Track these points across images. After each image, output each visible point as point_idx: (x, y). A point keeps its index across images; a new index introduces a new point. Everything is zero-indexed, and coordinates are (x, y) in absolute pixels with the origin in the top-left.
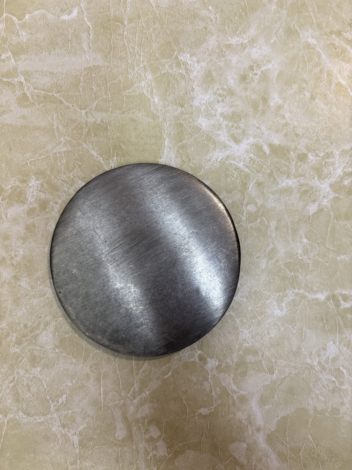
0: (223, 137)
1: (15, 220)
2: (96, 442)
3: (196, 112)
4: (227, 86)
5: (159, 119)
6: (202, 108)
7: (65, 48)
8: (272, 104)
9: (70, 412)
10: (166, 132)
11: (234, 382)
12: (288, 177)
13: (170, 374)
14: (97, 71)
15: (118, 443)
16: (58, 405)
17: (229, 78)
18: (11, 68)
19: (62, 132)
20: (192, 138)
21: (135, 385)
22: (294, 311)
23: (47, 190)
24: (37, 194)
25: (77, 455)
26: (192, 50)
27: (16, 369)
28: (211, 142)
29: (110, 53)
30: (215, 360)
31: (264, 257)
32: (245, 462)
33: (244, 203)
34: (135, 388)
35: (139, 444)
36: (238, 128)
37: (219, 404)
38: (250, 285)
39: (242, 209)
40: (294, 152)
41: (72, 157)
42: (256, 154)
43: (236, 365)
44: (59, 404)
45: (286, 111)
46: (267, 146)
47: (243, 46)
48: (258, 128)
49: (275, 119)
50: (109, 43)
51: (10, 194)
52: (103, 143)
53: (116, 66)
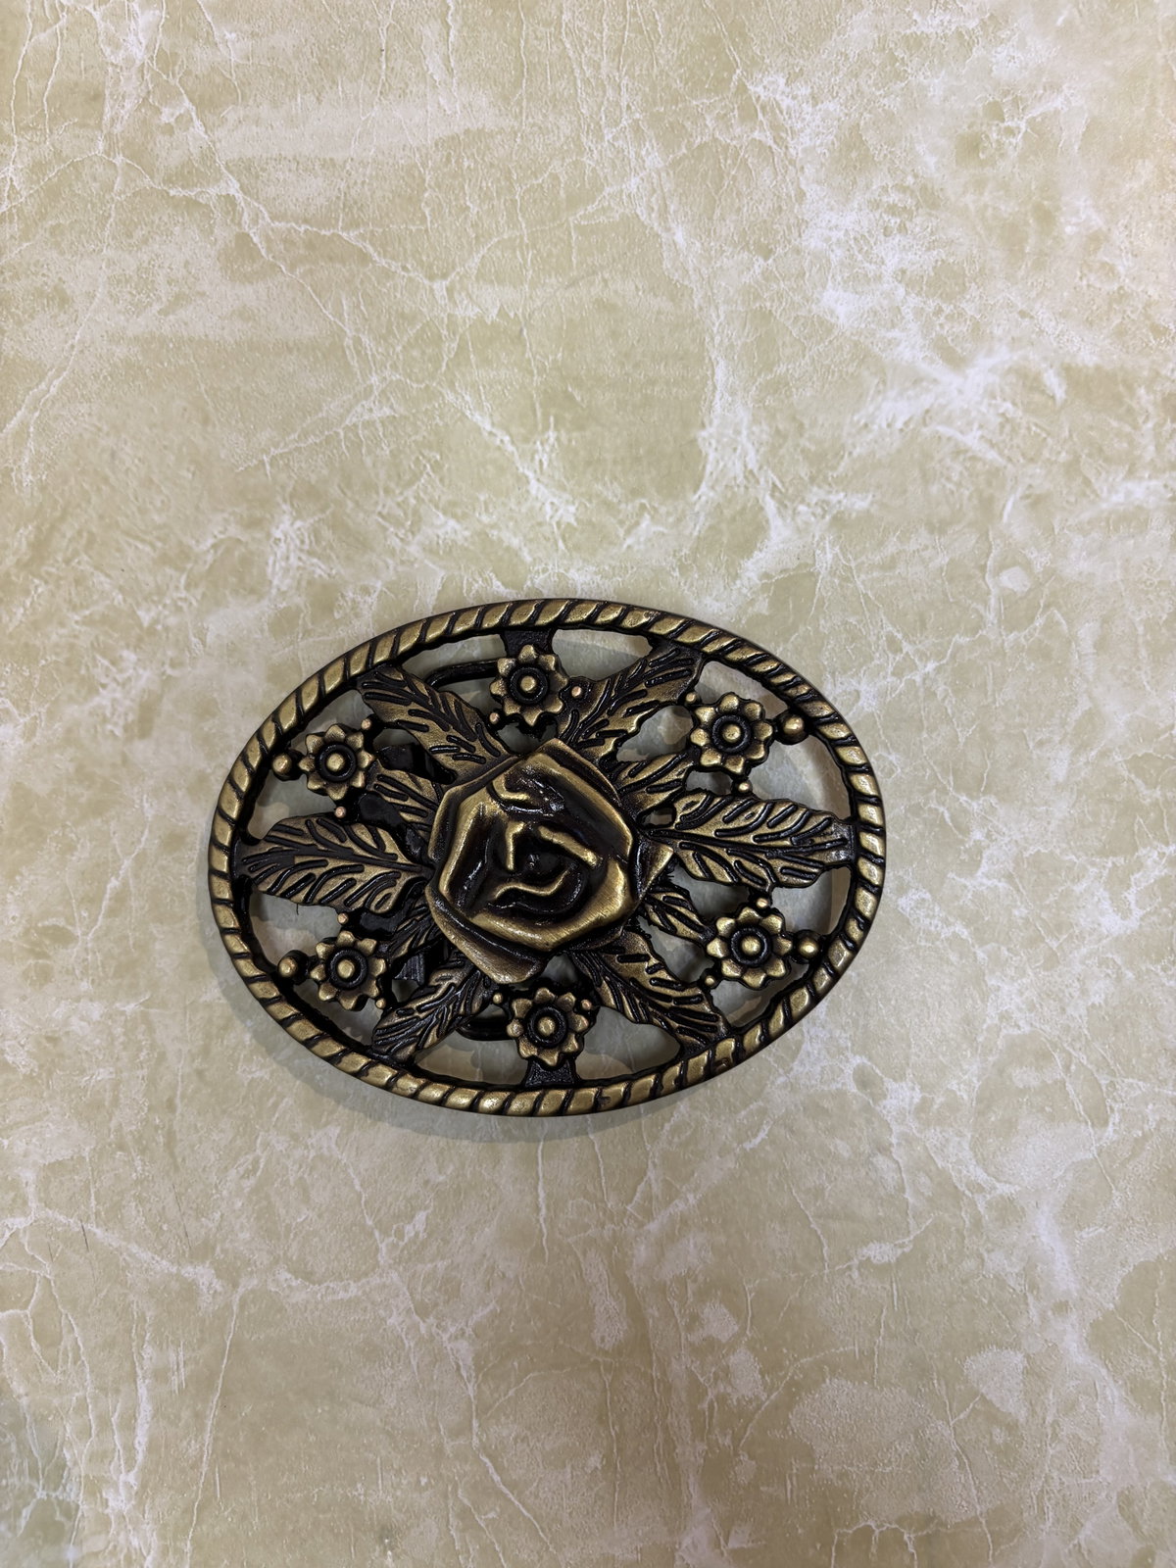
0: (909, 348)
1: (233, 653)
2: (532, 1359)
3: (814, 270)
4: (916, 176)
5: (691, 296)
6: (832, 256)
7: (368, 79)
8: (1069, 229)
9: (441, 1265)
10: (717, 339)
11: (976, 1156)
12: (1131, 473)
13: (762, 1135)
14: (479, 149)
15: (600, 1360)
16: (401, 1244)
17: (920, 148)
18: (195, 151)
19: (373, 355)
20: (804, 356)
21: (651, 1174)
22: (1166, 915)
23: (332, 548)
24: (301, 564)
25: (471, 1402)
26: (791, 60)
27: (262, 1133)
28: (868, 368)
29: (517, 85)
30: (910, 1084)
31: (1060, 742)
32: (1022, 1415)
33: (989, 563)
34: (650, 1185)
35: (669, 1363)
36: (958, 316)
37: (927, 1227)
38: (1018, 837)
39: (983, 586)
40: (1149, 389)
41: (410, 436)
42: (1018, 400)
43: (979, 1100)
44: (406, 1239)
45: (1118, 252)
46: (1058, 374)
47: (965, 42)
48: (1023, 314)
49: (1081, 278)
50: (514, 52)
51: (211, 566)
52: (511, 385)
53: (540, 128)
